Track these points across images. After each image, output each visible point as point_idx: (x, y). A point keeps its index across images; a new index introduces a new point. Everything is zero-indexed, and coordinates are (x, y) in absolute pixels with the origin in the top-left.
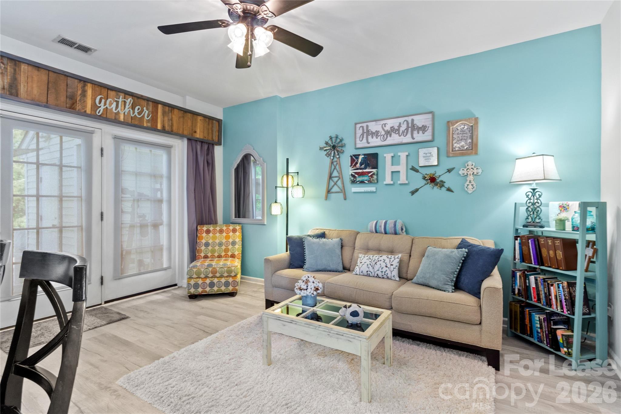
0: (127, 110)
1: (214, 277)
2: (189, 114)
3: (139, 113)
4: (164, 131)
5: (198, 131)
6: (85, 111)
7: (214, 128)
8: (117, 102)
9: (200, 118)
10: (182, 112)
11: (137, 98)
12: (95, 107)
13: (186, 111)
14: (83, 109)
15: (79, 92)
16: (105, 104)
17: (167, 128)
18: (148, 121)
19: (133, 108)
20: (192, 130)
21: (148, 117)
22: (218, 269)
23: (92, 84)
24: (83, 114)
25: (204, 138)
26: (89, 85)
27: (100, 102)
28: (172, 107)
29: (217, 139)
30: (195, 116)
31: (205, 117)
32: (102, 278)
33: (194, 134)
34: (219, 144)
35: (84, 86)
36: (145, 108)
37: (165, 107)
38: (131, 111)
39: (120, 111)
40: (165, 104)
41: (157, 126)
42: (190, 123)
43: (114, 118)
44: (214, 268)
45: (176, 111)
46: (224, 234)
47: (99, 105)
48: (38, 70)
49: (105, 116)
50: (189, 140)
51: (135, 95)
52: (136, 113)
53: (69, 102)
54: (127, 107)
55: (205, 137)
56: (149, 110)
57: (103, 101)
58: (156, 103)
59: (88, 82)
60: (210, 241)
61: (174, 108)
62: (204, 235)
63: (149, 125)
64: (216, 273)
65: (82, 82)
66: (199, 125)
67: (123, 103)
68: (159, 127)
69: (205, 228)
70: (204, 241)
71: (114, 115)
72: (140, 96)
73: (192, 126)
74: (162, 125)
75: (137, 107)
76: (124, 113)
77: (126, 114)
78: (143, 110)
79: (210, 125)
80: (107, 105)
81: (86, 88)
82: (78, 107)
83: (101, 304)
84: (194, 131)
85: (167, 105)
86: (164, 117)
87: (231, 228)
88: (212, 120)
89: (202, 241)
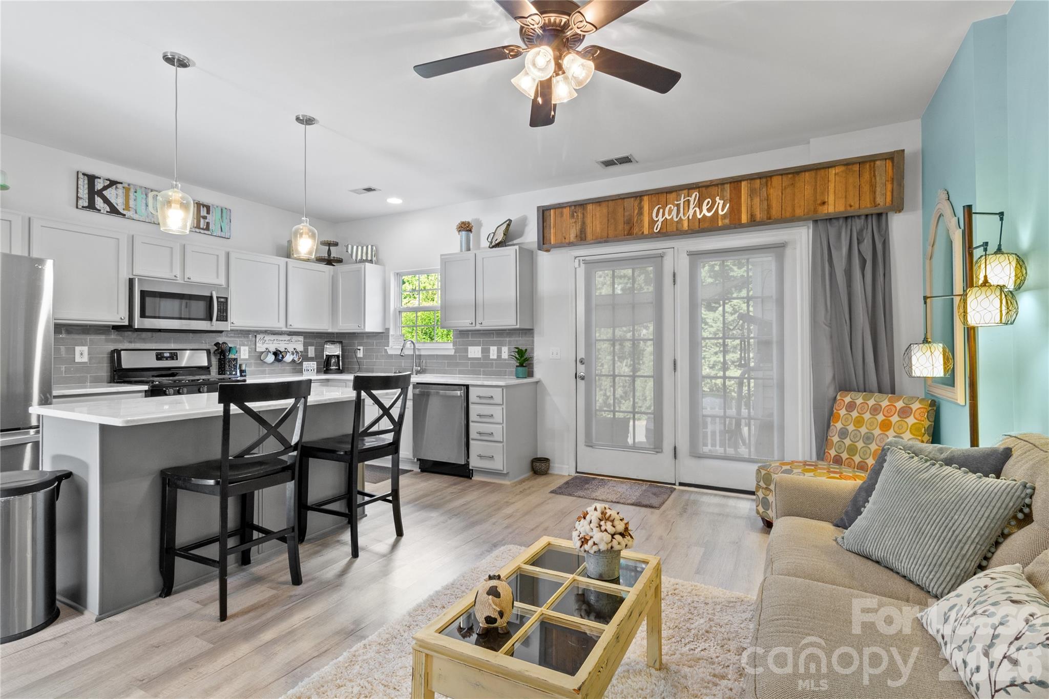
0: (691, 212)
2: (807, 174)
3: (709, 210)
4: (754, 223)
5: (831, 199)
6: (643, 233)
7: (878, 179)
8: (678, 206)
9: (833, 171)
10: (790, 176)
11: (705, 189)
12: (652, 223)
14: (641, 230)
15: (636, 212)
16: (663, 214)
17: (759, 216)
18: (724, 216)
19: (700, 205)
20: (815, 200)
21: (722, 211)
23: (649, 195)
24: (642, 237)
25: (850, 209)
26: (646, 198)
27: (657, 216)
28: (766, 177)
29: (890, 199)
30: (823, 171)
31: (847, 164)
32: (675, 448)
33: (821, 208)
34: (898, 207)
35: (641, 201)
36: (717, 199)
37: (753, 181)
38: (697, 209)
39: (683, 217)
40: (751, 178)
41: (740, 219)
42: (808, 191)
43: (675, 229)
45: (776, 181)
46: (881, 417)
47: (656, 219)
48: (600, 205)
49: (664, 231)
50: (816, 222)
51: (700, 185)
52: (705, 211)
53: (627, 228)
54: (692, 206)
55: (851, 206)
56: (726, 198)
57: (661, 211)
58: (735, 182)
59: (644, 196)
60: (851, 428)
61: (771, 177)
62: (844, 413)
63: (727, 221)
65: (638, 198)
66: (832, 186)
67: (687, 203)
68: (744, 219)
69: (848, 399)
70: (840, 426)
71: (675, 224)
72: (708, 184)
73: (815, 193)
74: (749, 213)
75: (706, 202)
76: (688, 217)
77: (690, 218)
78: (714, 202)
79: (866, 176)
80: (667, 216)
81: (643, 203)
82: (636, 230)
83: (674, 484)
84: (819, 202)
85: (756, 177)
86: (752, 200)
87: (900, 404)
88: (870, 161)
89: (836, 425)
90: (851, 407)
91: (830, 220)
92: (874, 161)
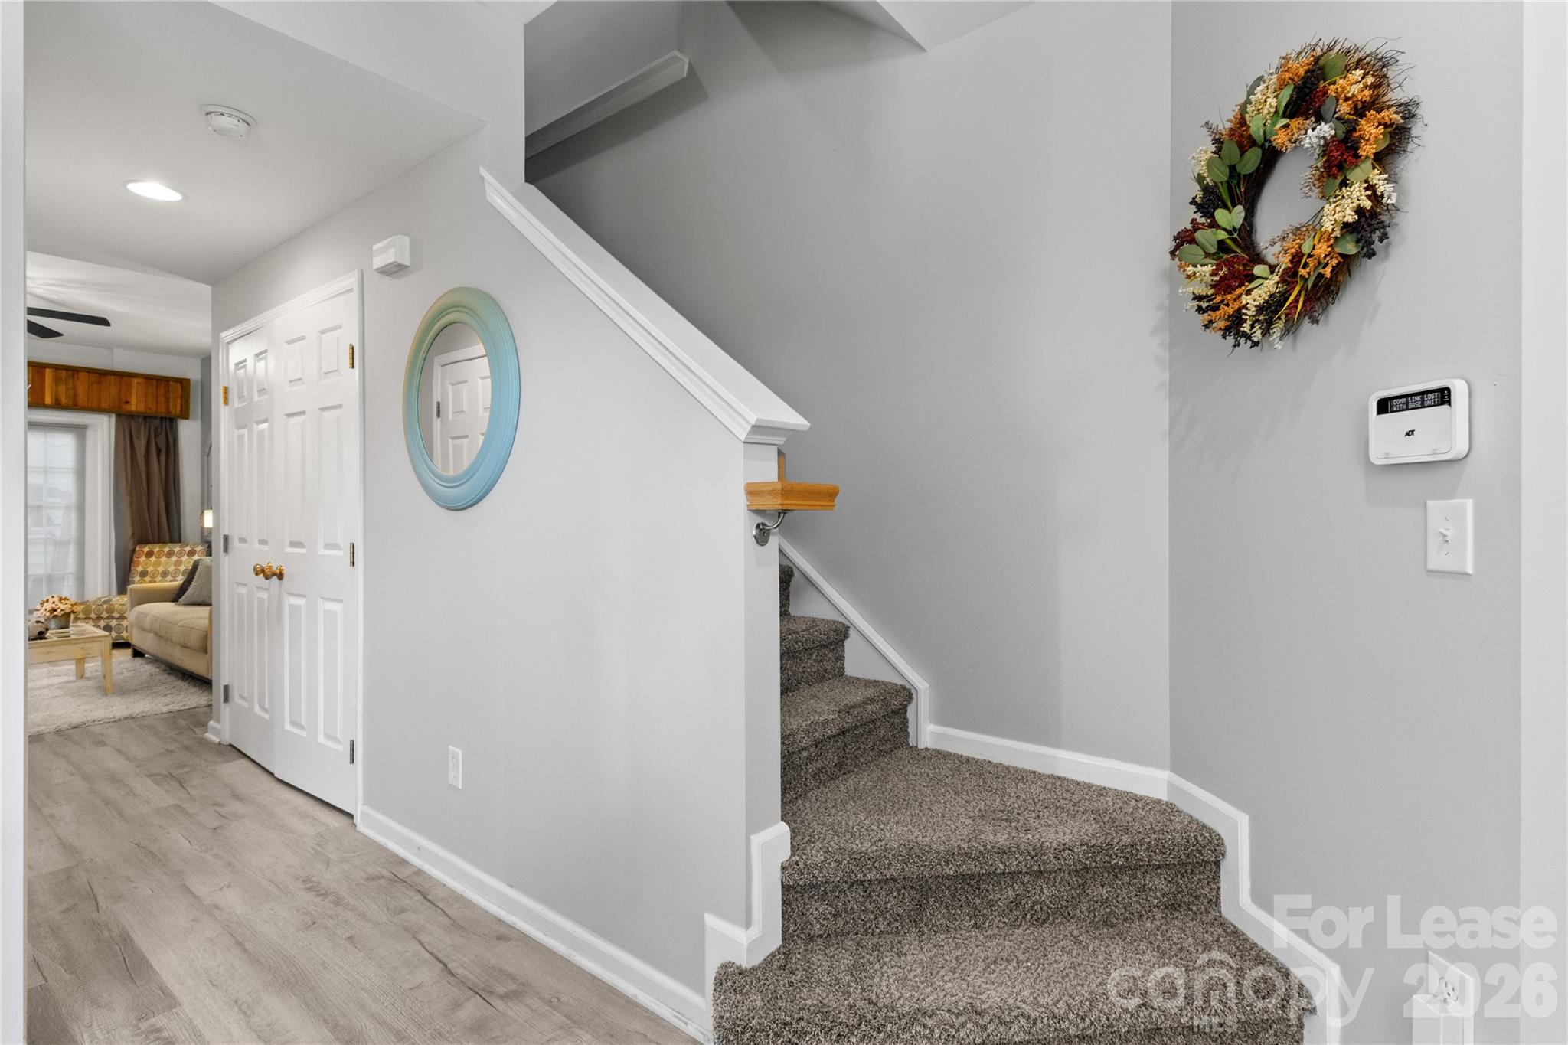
1: (110, 617)
2: (113, 378)
4: (59, 405)
5: (134, 401)
7: (171, 394)
9: (135, 381)
10: (97, 375)
13: (102, 374)
17: (64, 400)
20: (120, 399)
22: (116, 606)
25: (148, 411)
28: (74, 370)
29: (179, 409)
30: (126, 378)
31: (148, 378)
33: (127, 405)
34: (185, 415)
37: (60, 370)
40: (58, 367)
41: (43, 400)
42: (114, 390)
44: (112, 605)
45: (83, 375)
46: (174, 558)
50: (119, 416)
55: (150, 409)
58: (41, 366)
60: (150, 569)
61: (78, 371)
62: (143, 559)
64: (113, 612)
66: (134, 391)
68: (48, 401)
69: (146, 549)
70: (140, 569)
73: (119, 393)
74: (54, 397)
79: (162, 390)
84: (123, 400)
85: (63, 368)
86: (58, 386)
87: (188, 549)
88: (166, 381)
89: (137, 569)
90: (150, 554)
91: (132, 416)
92: (169, 381)
